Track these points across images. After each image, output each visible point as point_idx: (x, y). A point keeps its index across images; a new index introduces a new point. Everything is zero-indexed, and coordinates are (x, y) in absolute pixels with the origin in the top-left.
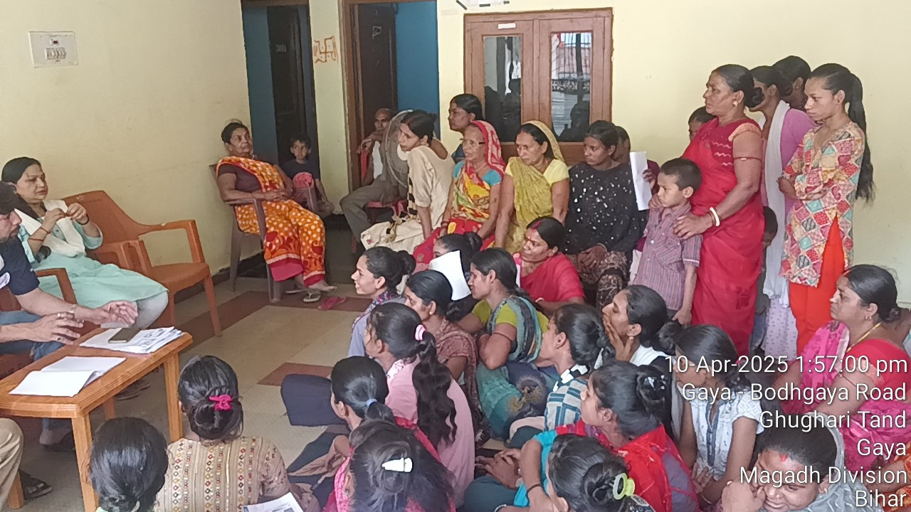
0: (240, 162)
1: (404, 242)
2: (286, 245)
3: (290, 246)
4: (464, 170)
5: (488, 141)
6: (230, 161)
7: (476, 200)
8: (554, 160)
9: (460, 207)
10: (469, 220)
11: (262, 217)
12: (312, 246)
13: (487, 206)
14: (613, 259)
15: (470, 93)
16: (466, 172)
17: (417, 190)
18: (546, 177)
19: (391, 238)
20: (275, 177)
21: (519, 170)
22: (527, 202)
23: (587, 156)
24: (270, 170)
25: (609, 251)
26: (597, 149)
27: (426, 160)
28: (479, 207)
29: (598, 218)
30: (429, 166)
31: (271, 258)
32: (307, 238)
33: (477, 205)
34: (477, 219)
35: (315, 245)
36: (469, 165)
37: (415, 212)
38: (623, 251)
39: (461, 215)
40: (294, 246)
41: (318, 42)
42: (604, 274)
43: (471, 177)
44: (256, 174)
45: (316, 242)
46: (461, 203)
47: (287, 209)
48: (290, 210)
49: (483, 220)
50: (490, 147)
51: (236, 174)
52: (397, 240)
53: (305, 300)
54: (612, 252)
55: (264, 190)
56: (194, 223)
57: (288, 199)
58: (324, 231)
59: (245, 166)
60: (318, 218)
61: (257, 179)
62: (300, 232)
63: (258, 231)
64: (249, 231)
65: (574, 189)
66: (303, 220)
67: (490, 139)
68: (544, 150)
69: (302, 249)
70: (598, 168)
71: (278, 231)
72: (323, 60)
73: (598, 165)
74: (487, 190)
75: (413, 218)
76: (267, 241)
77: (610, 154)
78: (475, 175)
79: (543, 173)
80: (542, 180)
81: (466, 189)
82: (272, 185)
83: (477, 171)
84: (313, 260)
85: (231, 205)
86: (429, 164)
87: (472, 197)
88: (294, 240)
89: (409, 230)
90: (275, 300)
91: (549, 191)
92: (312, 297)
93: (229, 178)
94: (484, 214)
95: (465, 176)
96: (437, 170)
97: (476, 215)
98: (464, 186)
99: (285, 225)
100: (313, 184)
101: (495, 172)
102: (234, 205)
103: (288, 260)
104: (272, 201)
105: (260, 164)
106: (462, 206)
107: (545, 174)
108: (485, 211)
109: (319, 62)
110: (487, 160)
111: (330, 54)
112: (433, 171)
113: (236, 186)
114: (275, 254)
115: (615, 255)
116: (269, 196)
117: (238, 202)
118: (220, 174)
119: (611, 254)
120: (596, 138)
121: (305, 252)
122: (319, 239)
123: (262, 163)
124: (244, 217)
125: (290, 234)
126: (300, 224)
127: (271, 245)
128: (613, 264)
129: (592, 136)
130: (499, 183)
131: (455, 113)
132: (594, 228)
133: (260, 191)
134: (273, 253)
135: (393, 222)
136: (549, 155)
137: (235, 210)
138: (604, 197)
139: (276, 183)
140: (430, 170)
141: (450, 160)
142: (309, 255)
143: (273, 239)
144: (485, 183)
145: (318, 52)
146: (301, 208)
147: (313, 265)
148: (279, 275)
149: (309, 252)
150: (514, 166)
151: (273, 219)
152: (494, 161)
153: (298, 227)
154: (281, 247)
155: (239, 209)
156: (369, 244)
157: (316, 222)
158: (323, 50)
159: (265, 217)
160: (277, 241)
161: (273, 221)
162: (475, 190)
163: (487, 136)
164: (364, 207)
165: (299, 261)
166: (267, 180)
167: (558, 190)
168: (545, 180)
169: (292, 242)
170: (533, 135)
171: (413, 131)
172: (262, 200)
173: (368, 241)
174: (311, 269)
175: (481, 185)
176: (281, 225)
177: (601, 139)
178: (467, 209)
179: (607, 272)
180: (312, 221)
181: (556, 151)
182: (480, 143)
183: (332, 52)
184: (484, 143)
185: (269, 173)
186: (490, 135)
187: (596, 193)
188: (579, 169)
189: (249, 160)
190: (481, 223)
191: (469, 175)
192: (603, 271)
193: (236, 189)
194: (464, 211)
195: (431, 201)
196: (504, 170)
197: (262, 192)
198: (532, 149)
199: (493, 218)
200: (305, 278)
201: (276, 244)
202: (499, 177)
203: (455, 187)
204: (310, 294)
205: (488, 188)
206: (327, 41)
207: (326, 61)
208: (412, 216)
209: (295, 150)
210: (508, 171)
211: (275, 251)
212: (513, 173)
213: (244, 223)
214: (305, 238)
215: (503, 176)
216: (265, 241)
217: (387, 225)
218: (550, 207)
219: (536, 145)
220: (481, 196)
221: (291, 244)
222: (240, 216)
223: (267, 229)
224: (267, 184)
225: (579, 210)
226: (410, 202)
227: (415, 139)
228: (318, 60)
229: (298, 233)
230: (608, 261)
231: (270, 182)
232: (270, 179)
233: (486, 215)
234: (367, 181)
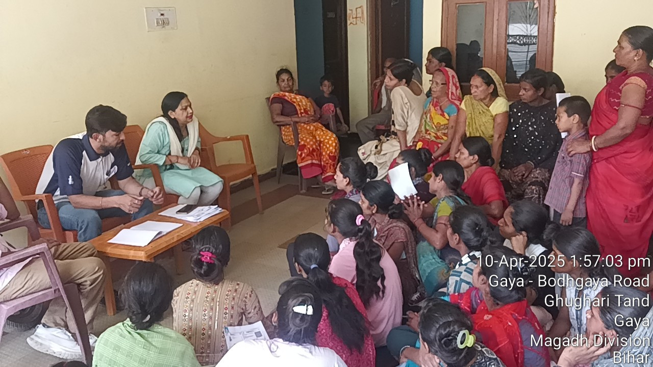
0: (285, 96)
1: (387, 155)
2: (311, 154)
3: (314, 155)
4: (432, 103)
5: (449, 83)
6: (279, 95)
7: (438, 127)
8: (498, 97)
9: (427, 130)
10: (432, 141)
11: (296, 134)
12: (329, 155)
13: (446, 131)
14: (538, 174)
15: (445, 47)
16: (432, 105)
17: (397, 117)
18: (491, 110)
19: (378, 151)
20: (308, 106)
21: (470, 105)
22: (475, 130)
23: (521, 95)
24: (305, 101)
25: (536, 167)
26: (528, 91)
27: (404, 96)
28: (440, 132)
29: (530, 143)
30: (406, 100)
31: (302, 162)
32: (326, 150)
33: (438, 131)
34: (438, 141)
35: (331, 154)
36: (435, 100)
37: (395, 134)
38: (547, 168)
39: (426, 137)
40: (317, 155)
41: (352, 10)
42: (529, 185)
43: (436, 109)
44: (295, 104)
45: (331, 152)
46: (428, 128)
47: (314, 129)
48: (316, 130)
49: (442, 141)
50: (450, 87)
51: (282, 104)
52: (382, 153)
53: (323, 193)
54: (538, 169)
55: (300, 116)
56: (247, 136)
57: (316, 122)
58: (338, 145)
59: (288, 98)
60: (334, 136)
61: (296, 107)
62: (322, 145)
63: (294, 144)
64: (288, 143)
65: (512, 120)
66: (324, 137)
67: (451, 81)
68: (491, 91)
69: (322, 157)
70: (531, 104)
71: (306, 144)
72: (355, 23)
73: (531, 102)
74: (447, 119)
75: (394, 138)
76: (299, 150)
77: (540, 94)
78: (439, 108)
79: (489, 107)
80: (488, 113)
81: (432, 118)
82: (306, 112)
83: (441, 104)
84: (329, 165)
85: (278, 125)
86: (406, 99)
87: (435, 124)
88: (317, 150)
89: (391, 147)
90: (304, 191)
91: (493, 121)
92: (328, 191)
93: (278, 107)
94: (443, 137)
95: (432, 108)
96: (412, 103)
97: (437, 137)
98: (431, 115)
99: (311, 140)
100: (335, 111)
101: (454, 106)
102: (280, 126)
103: (312, 164)
104: (305, 123)
105: (298, 97)
106: (428, 131)
107: (490, 108)
108: (445, 134)
109: (351, 24)
110: (448, 97)
111: (359, 19)
112: (408, 104)
113: (282, 112)
114: (305, 160)
115: (540, 171)
116: (303, 120)
117: (281, 123)
118: (271, 104)
119: (537, 171)
120: (528, 83)
121: (324, 159)
122: (334, 151)
123: (300, 96)
124: (286, 134)
125: (314, 146)
126: (322, 140)
127: (301, 154)
128: (537, 178)
129: (525, 81)
130: (455, 114)
131: (430, 62)
132: (526, 150)
133: (297, 116)
134: (303, 159)
135: (380, 140)
136: (495, 95)
137: (280, 129)
138: (535, 127)
139: (309, 111)
140: (406, 103)
141: (423, 96)
142: (327, 162)
143: (303, 150)
144: (445, 114)
145: (351, 17)
146: (324, 129)
147: (329, 168)
148: (307, 174)
149: (327, 160)
150: (467, 102)
151: (304, 136)
152: (454, 98)
153: (321, 142)
154: (308, 155)
155: (283, 128)
156: (363, 155)
157: (333, 139)
158: (354, 16)
159: (299, 134)
160: (306, 151)
161: (304, 137)
162: (439, 119)
163: (449, 79)
164: (373, 128)
165: (320, 166)
166: (302, 108)
167: (499, 120)
168: (491, 112)
169: (316, 152)
170: (483, 78)
171: (394, 76)
172: (297, 122)
173: (362, 153)
174: (328, 171)
175: (443, 115)
176: (308, 140)
177: (532, 84)
178: (431, 133)
179: (532, 184)
180: (330, 137)
181: (501, 90)
182: (442, 84)
183: (360, 17)
184: (446, 84)
185: (304, 104)
186: (451, 78)
187: (530, 124)
188: (516, 106)
189: (292, 94)
190: (441, 144)
191: (434, 107)
192: (529, 183)
193: (282, 115)
194: (430, 134)
195: (407, 126)
196: (460, 104)
197: (299, 117)
198: (481, 89)
199: (450, 141)
200: (323, 177)
201: (305, 153)
202: (456, 109)
203: (424, 116)
204: (327, 189)
205: (448, 118)
206: (358, 10)
207: (356, 24)
208: (393, 136)
209: (324, 87)
210: (463, 106)
211: (304, 158)
212: (466, 108)
213: (286, 138)
214: (325, 149)
215: (459, 109)
216: (298, 151)
217: (375, 142)
218: (491, 133)
219: (484, 87)
220: (442, 124)
221: (315, 154)
222: (284, 133)
223: (299, 142)
224: (302, 111)
225: (515, 136)
226: (393, 127)
227: (395, 81)
228: (351, 23)
229: (320, 146)
230: (534, 175)
231: (304, 109)
232: (305, 107)
233: (445, 138)
234: (378, 109)
